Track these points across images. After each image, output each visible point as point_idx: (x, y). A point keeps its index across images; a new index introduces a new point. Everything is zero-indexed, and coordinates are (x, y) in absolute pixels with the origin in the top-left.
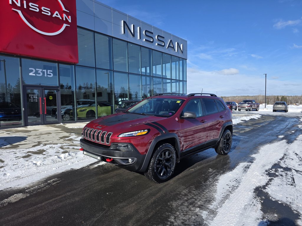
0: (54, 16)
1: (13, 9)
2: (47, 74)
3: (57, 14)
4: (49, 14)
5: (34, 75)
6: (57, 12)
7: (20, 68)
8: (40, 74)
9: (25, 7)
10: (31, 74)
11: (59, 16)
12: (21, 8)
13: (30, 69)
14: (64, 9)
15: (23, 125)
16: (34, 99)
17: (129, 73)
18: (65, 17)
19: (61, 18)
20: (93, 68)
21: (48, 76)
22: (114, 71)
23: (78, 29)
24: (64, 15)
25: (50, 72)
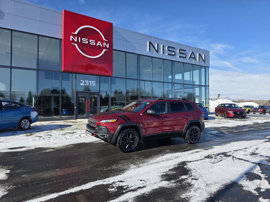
0: (97, 45)
1: (72, 44)
2: (92, 84)
3: (99, 44)
4: (94, 44)
5: (84, 85)
6: (99, 42)
7: (75, 80)
8: (87, 84)
9: (80, 41)
10: (82, 84)
11: (101, 45)
12: (77, 43)
13: (81, 81)
14: (104, 39)
15: (75, 118)
16: (82, 100)
17: (152, 81)
18: (105, 45)
19: (102, 46)
20: (125, 78)
21: (92, 85)
22: (140, 80)
23: (114, 51)
24: (104, 43)
25: (94, 82)
